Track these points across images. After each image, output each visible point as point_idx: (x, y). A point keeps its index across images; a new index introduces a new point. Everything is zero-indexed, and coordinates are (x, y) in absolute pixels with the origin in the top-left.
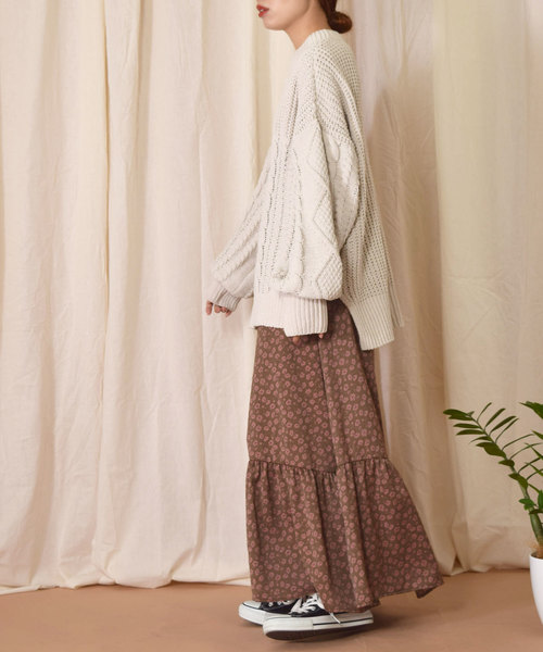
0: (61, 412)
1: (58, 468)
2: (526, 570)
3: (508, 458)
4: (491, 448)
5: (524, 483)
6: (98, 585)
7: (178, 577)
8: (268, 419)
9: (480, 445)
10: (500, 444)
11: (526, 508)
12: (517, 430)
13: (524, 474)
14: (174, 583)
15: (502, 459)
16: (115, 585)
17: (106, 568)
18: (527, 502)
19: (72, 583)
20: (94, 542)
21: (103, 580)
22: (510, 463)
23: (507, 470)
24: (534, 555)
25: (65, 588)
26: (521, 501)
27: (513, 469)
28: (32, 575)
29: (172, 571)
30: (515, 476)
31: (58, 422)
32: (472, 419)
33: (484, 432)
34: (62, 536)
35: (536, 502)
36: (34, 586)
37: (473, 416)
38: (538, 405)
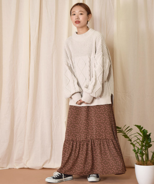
0: (16, 124)
1: (15, 138)
2: (134, 168)
3: (130, 139)
4: (126, 136)
5: (134, 145)
6: (24, 168)
7: (44, 167)
8: (102, 128)
9: (123, 135)
10: (128, 135)
11: (134, 152)
12: (133, 132)
13: (134, 143)
14: (43, 168)
15: (128, 139)
16: (28, 168)
17: (26, 163)
18: (134, 150)
19: (17, 167)
20: (23, 157)
21: (25, 167)
22: (130, 140)
23: (130, 142)
24: (136, 164)
25: (15, 169)
26: (133, 150)
27: (131, 142)
28: (7, 165)
29: (43, 165)
30: (132, 144)
31: (15, 126)
32: (121, 129)
33: (124, 132)
34: (15, 155)
35: (137, 150)
36: (8, 168)
37: (121, 128)
38: (138, 126)
